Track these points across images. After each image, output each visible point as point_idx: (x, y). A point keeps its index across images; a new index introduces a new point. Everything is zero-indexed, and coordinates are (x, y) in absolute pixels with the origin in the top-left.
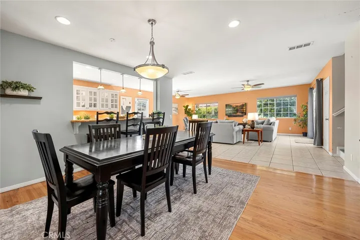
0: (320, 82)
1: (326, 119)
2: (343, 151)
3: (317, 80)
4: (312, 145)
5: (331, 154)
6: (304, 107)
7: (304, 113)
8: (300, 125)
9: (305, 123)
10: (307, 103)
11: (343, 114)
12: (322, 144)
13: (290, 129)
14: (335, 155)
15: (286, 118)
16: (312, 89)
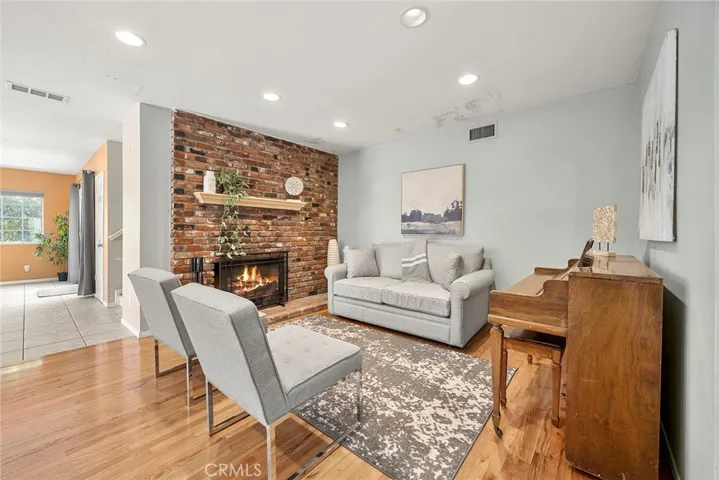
0: (90, 177)
1: (100, 245)
2: (121, 294)
3: (85, 172)
4: (76, 296)
5: (106, 304)
6: (60, 220)
7: (62, 233)
8: (52, 259)
9: (63, 253)
10: (68, 213)
11: (120, 238)
12: (93, 290)
13: (27, 268)
14: (112, 305)
15: (16, 243)
16: (77, 186)
